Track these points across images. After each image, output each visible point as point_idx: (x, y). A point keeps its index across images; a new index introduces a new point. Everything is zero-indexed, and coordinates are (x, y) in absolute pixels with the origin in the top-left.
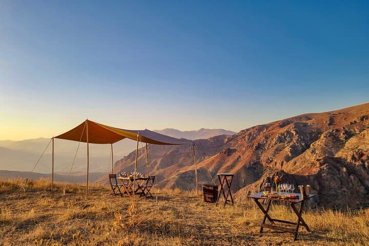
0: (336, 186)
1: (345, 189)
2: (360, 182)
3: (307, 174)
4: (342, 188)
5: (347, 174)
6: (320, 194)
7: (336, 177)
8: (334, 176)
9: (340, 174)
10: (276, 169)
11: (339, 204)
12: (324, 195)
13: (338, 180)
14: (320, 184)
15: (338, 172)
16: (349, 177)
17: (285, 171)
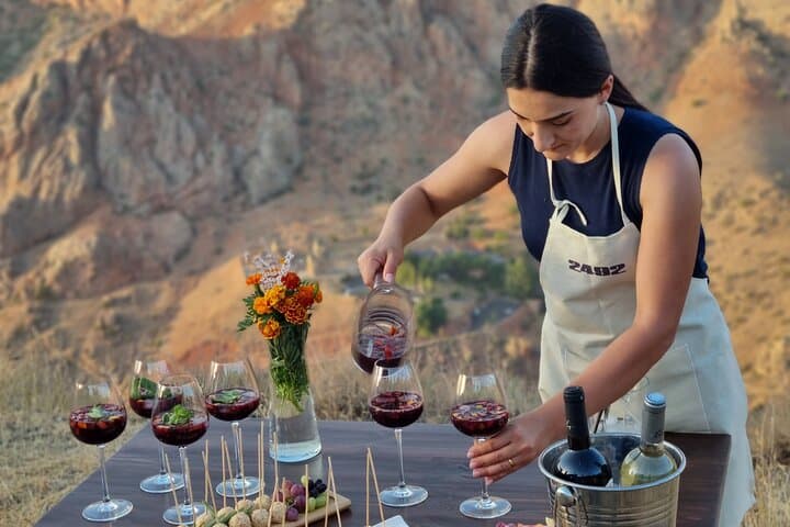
0: (374, 81)
1: (407, 88)
2: (467, 51)
3: (248, 30)
4: (395, 84)
5: (418, 17)
6: (303, 122)
7: (371, 37)
8: (366, 29)
9: (387, 21)
10: (96, 18)
11: (384, 162)
12: (323, 126)
13: (379, 48)
14: (303, 74)
15: (379, 13)
16: (426, 34)
17: (143, 22)
